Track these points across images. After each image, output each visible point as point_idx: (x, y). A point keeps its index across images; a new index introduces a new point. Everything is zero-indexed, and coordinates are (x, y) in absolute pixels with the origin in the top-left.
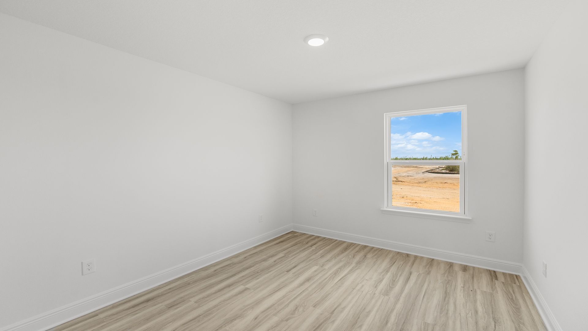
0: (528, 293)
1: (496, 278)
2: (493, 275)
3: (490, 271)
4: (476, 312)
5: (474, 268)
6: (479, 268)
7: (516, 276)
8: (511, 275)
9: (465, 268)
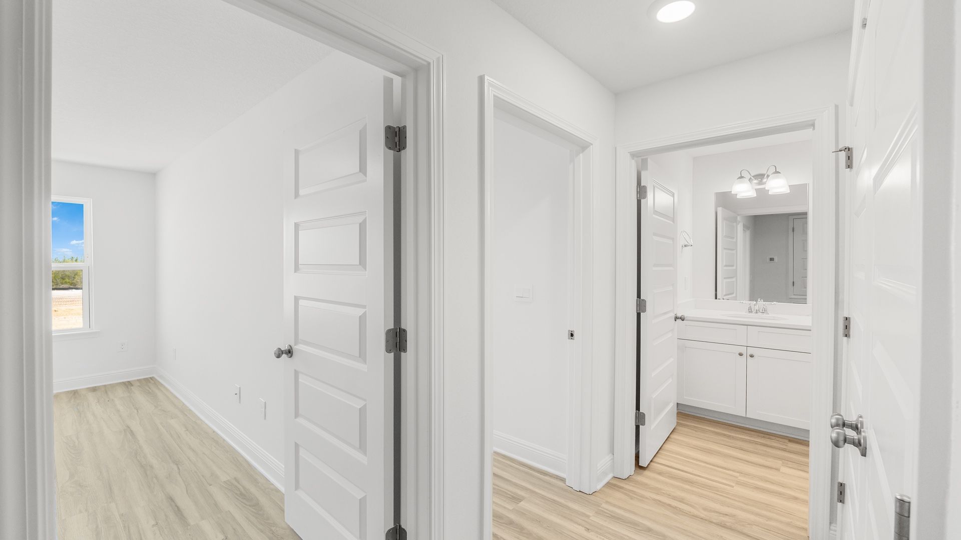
0: (162, 384)
1: (132, 385)
2: (128, 385)
3: (124, 383)
4: (118, 411)
5: (105, 386)
6: (110, 384)
7: (150, 378)
8: (146, 380)
9: (94, 389)
